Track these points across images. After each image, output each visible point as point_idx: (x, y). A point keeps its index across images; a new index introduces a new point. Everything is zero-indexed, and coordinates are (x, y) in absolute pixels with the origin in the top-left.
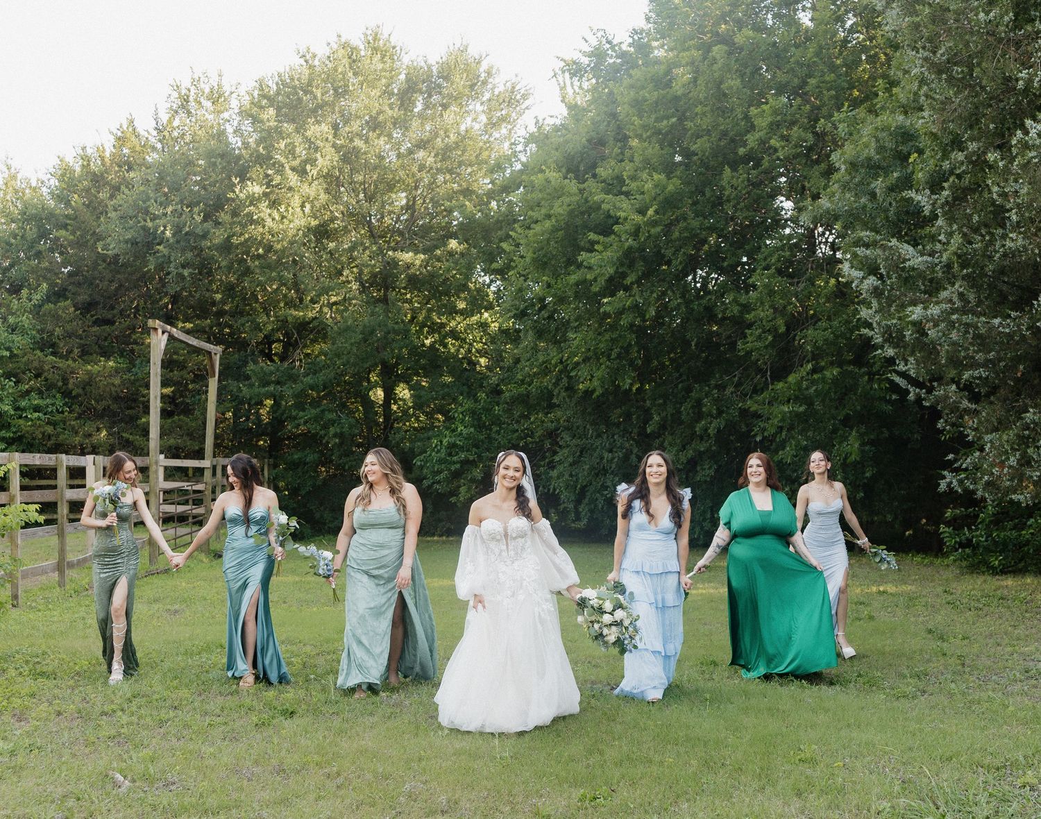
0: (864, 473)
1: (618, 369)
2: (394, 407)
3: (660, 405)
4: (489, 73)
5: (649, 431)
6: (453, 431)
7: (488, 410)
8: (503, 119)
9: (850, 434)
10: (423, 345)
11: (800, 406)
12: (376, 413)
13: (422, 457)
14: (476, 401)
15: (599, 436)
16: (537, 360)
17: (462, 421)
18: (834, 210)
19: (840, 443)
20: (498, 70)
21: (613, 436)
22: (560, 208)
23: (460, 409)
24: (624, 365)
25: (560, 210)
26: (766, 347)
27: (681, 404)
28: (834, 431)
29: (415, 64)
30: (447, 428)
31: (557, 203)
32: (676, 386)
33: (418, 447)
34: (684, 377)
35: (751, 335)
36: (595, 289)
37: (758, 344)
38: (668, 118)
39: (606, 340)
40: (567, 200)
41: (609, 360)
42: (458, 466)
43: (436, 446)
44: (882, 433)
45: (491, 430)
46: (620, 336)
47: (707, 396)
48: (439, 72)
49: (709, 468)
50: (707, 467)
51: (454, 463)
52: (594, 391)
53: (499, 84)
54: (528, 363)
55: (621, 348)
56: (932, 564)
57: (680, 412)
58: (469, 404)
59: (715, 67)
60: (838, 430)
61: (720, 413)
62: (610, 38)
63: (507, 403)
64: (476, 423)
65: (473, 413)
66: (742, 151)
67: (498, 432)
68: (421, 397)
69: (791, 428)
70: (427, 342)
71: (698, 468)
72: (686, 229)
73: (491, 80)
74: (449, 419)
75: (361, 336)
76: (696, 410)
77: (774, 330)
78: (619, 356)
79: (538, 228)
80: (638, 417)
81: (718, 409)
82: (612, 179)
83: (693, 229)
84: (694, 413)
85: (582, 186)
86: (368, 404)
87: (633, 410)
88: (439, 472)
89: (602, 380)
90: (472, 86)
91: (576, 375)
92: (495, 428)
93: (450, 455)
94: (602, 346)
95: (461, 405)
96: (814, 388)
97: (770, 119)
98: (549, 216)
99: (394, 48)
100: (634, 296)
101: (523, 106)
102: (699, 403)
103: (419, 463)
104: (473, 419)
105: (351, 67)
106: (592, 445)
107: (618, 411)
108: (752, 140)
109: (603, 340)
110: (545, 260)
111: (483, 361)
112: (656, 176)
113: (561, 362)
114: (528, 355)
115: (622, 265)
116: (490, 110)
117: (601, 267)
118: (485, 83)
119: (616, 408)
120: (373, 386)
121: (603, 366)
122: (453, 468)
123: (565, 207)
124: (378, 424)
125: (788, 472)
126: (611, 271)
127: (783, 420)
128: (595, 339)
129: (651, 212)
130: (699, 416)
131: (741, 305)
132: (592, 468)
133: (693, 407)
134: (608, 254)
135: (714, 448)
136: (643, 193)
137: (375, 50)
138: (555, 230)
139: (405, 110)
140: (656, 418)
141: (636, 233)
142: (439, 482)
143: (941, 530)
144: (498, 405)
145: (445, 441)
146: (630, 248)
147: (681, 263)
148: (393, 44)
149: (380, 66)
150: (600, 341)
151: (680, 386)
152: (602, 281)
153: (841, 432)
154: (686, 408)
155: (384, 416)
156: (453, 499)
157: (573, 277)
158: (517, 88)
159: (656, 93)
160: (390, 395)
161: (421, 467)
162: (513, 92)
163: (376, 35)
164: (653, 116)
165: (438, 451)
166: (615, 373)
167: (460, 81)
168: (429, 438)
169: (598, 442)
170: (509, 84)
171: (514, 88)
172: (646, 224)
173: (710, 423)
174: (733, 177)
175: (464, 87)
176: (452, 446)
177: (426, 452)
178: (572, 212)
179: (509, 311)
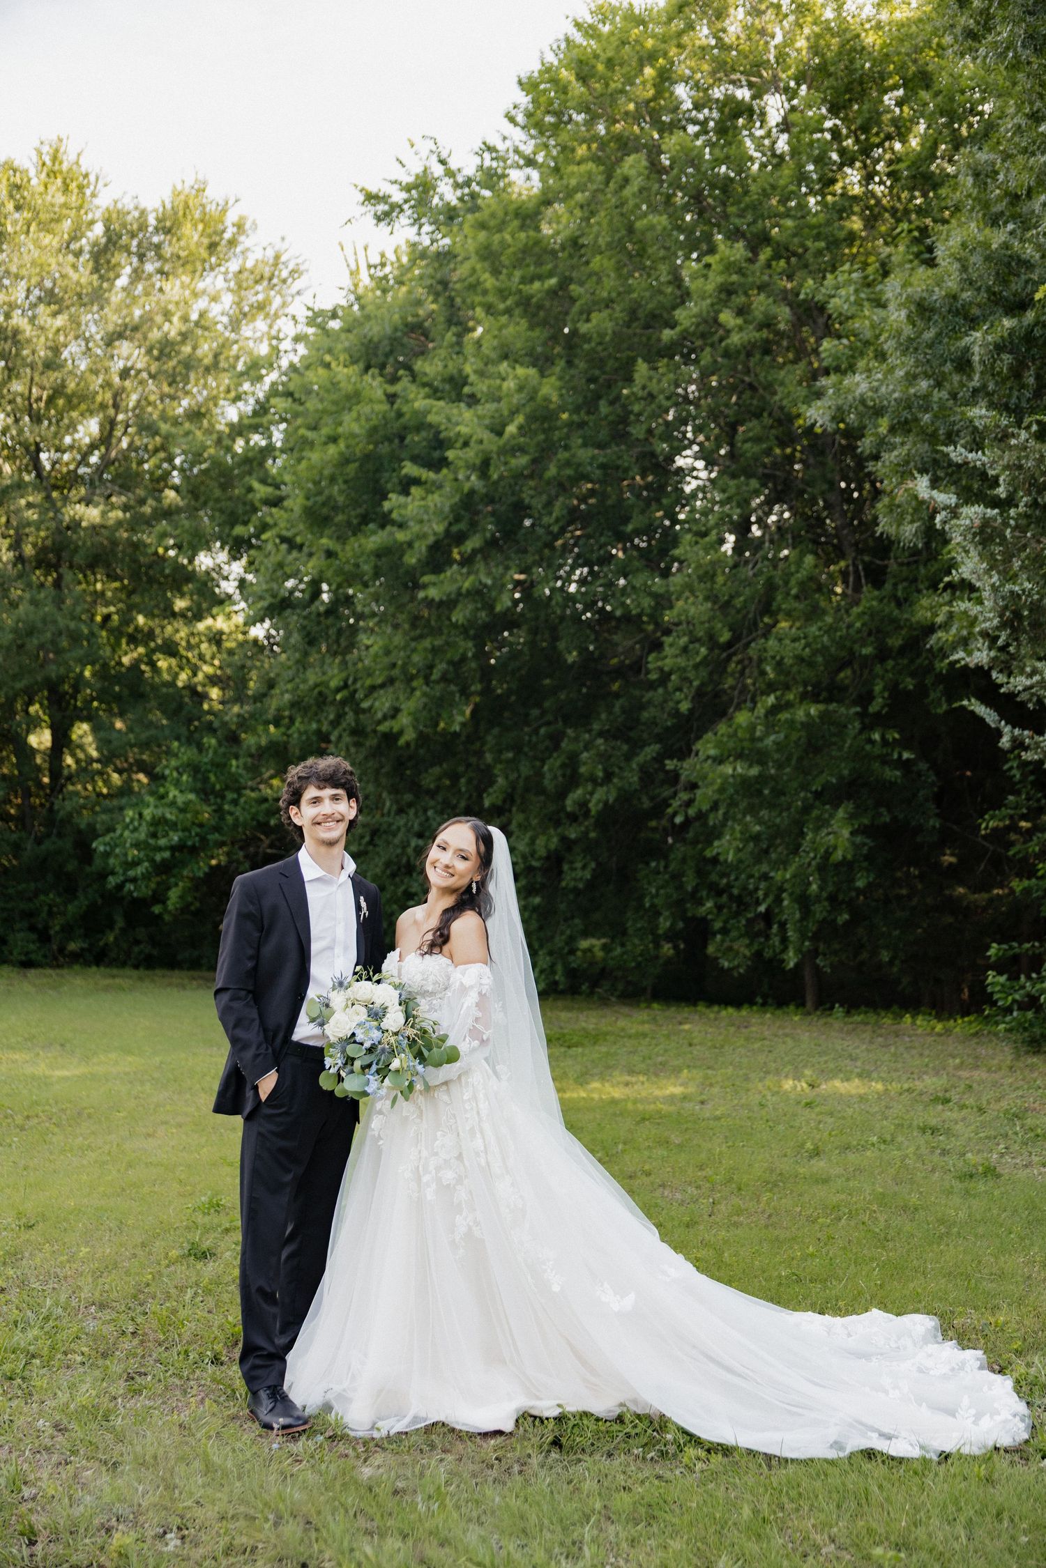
0: (853, 880)
1: (441, 699)
2: (69, 760)
3: (508, 761)
4: (240, 226)
5: (487, 803)
6: (162, 797)
7: (220, 766)
8: (261, 307)
9: (832, 816)
10: (120, 663)
11: (750, 766)
12: (38, 769)
13: (107, 838)
14: (200, 748)
15: (401, 811)
16: (305, 681)
17: (177, 783)
18: (873, 400)
19: (817, 830)
20: (254, 223)
21: (425, 811)
22: (352, 424)
23: (174, 763)
24: (452, 693)
25: (356, 428)
26: (696, 667)
27: (543, 761)
28: (806, 809)
29: (120, 206)
30: (152, 793)
31: (347, 418)
32: (536, 731)
33: (103, 823)
34: (550, 717)
35: (671, 645)
36: (411, 559)
37: (682, 661)
38: (540, 277)
39: (425, 649)
40: (367, 409)
41: (427, 684)
42: (167, 854)
43: (132, 820)
44: (881, 815)
45: (223, 797)
46: (447, 643)
47: (586, 748)
48: (159, 220)
49: (584, 867)
50: (579, 865)
51: (160, 849)
52: (401, 733)
53: (255, 249)
54: (289, 686)
55: (450, 662)
56: (948, 1032)
57: (542, 776)
58: (187, 754)
59: (628, 192)
60: (812, 807)
61: (608, 776)
62: (444, 155)
63: (251, 756)
64: (199, 785)
65: (195, 769)
66: (667, 334)
67: (235, 802)
68: (110, 742)
69: (732, 804)
70: (126, 660)
71: (566, 867)
72: (568, 463)
73: (242, 238)
74: (156, 778)
75: (11, 636)
76: (569, 772)
77: (711, 639)
78: (444, 678)
79: (315, 456)
80: (469, 781)
81: (605, 770)
82: (444, 380)
83: (579, 465)
84: (564, 776)
85: (391, 389)
86: (26, 753)
87: (461, 769)
88: (135, 863)
89: (415, 717)
90: (212, 247)
91: (371, 708)
92: (230, 796)
93: (154, 835)
94: (416, 658)
95: (176, 755)
96: (772, 738)
97: (720, 279)
98: (333, 439)
99: (86, 176)
100: (477, 573)
101: (294, 289)
102: (573, 760)
103: (102, 848)
104: (195, 778)
105: (11, 196)
106: (390, 825)
107: (436, 770)
108: (686, 316)
109: (420, 647)
110: (325, 511)
111: (215, 693)
112: (521, 371)
113: (346, 686)
114: (291, 673)
115: (457, 519)
116: (240, 287)
117: (421, 522)
118: (232, 243)
119: (432, 765)
120: (33, 724)
121: (418, 693)
122: (158, 857)
123: (363, 422)
124: (40, 785)
125: (714, 877)
126: (440, 528)
127: (722, 790)
128: (404, 648)
129: (511, 429)
130: (572, 779)
131: (655, 596)
132: (388, 864)
133: (563, 766)
134: (435, 499)
135: (593, 835)
136: (499, 400)
137: (52, 174)
138: (345, 461)
139: (101, 277)
140: (501, 781)
141: (483, 467)
142: (134, 880)
143: (990, 979)
144: (237, 757)
145: (147, 813)
146: (472, 492)
147: (557, 520)
148: (83, 170)
149: (60, 199)
150: (414, 650)
151: (542, 731)
152: (421, 548)
153: (815, 813)
154: (552, 768)
155: (51, 771)
156: (157, 909)
157: (373, 538)
158: (283, 259)
159: (523, 235)
160: (62, 741)
161: (107, 855)
162: (276, 265)
163: (57, 151)
164: (518, 274)
165: (135, 830)
166: (438, 706)
167: (192, 235)
168: (121, 809)
169: (401, 821)
170: (270, 253)
171: (277, 257)
172: (503, 451)
173: (592, 794)
174: (650, 378)
175: (198, 244)
176: (158, 822)
177: (114, 830)
178: (374, 430)
179: (261, 598)
